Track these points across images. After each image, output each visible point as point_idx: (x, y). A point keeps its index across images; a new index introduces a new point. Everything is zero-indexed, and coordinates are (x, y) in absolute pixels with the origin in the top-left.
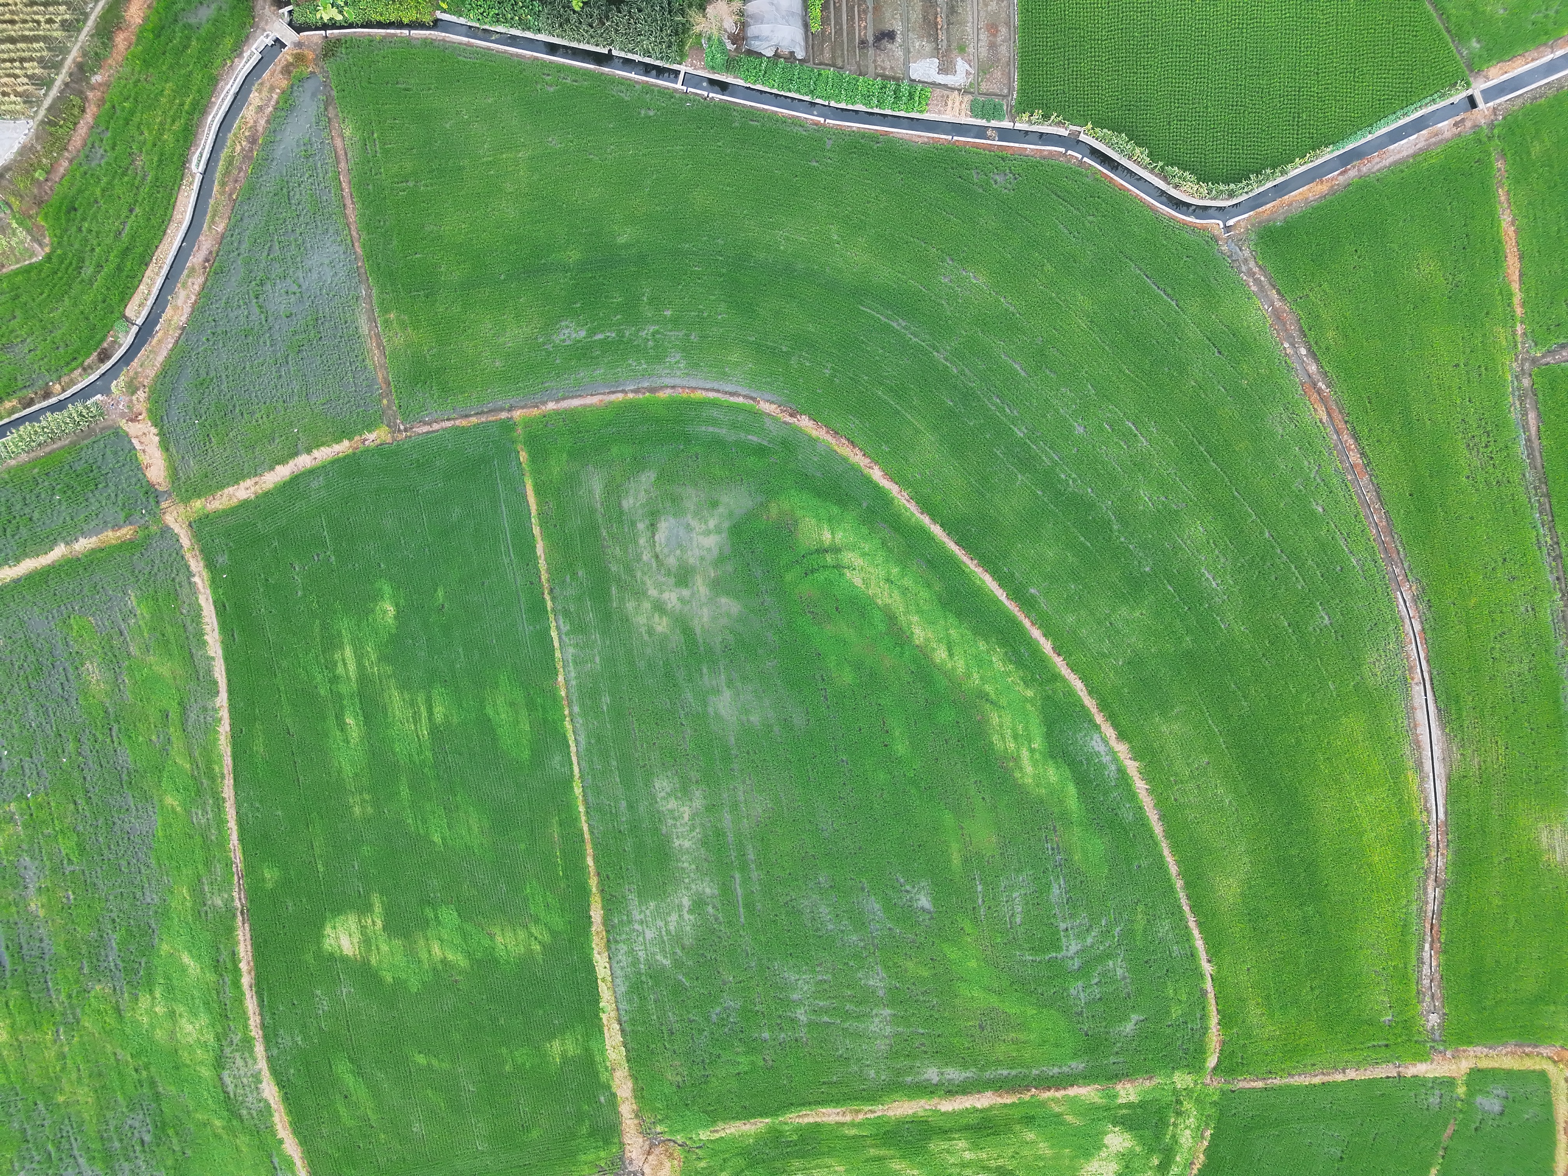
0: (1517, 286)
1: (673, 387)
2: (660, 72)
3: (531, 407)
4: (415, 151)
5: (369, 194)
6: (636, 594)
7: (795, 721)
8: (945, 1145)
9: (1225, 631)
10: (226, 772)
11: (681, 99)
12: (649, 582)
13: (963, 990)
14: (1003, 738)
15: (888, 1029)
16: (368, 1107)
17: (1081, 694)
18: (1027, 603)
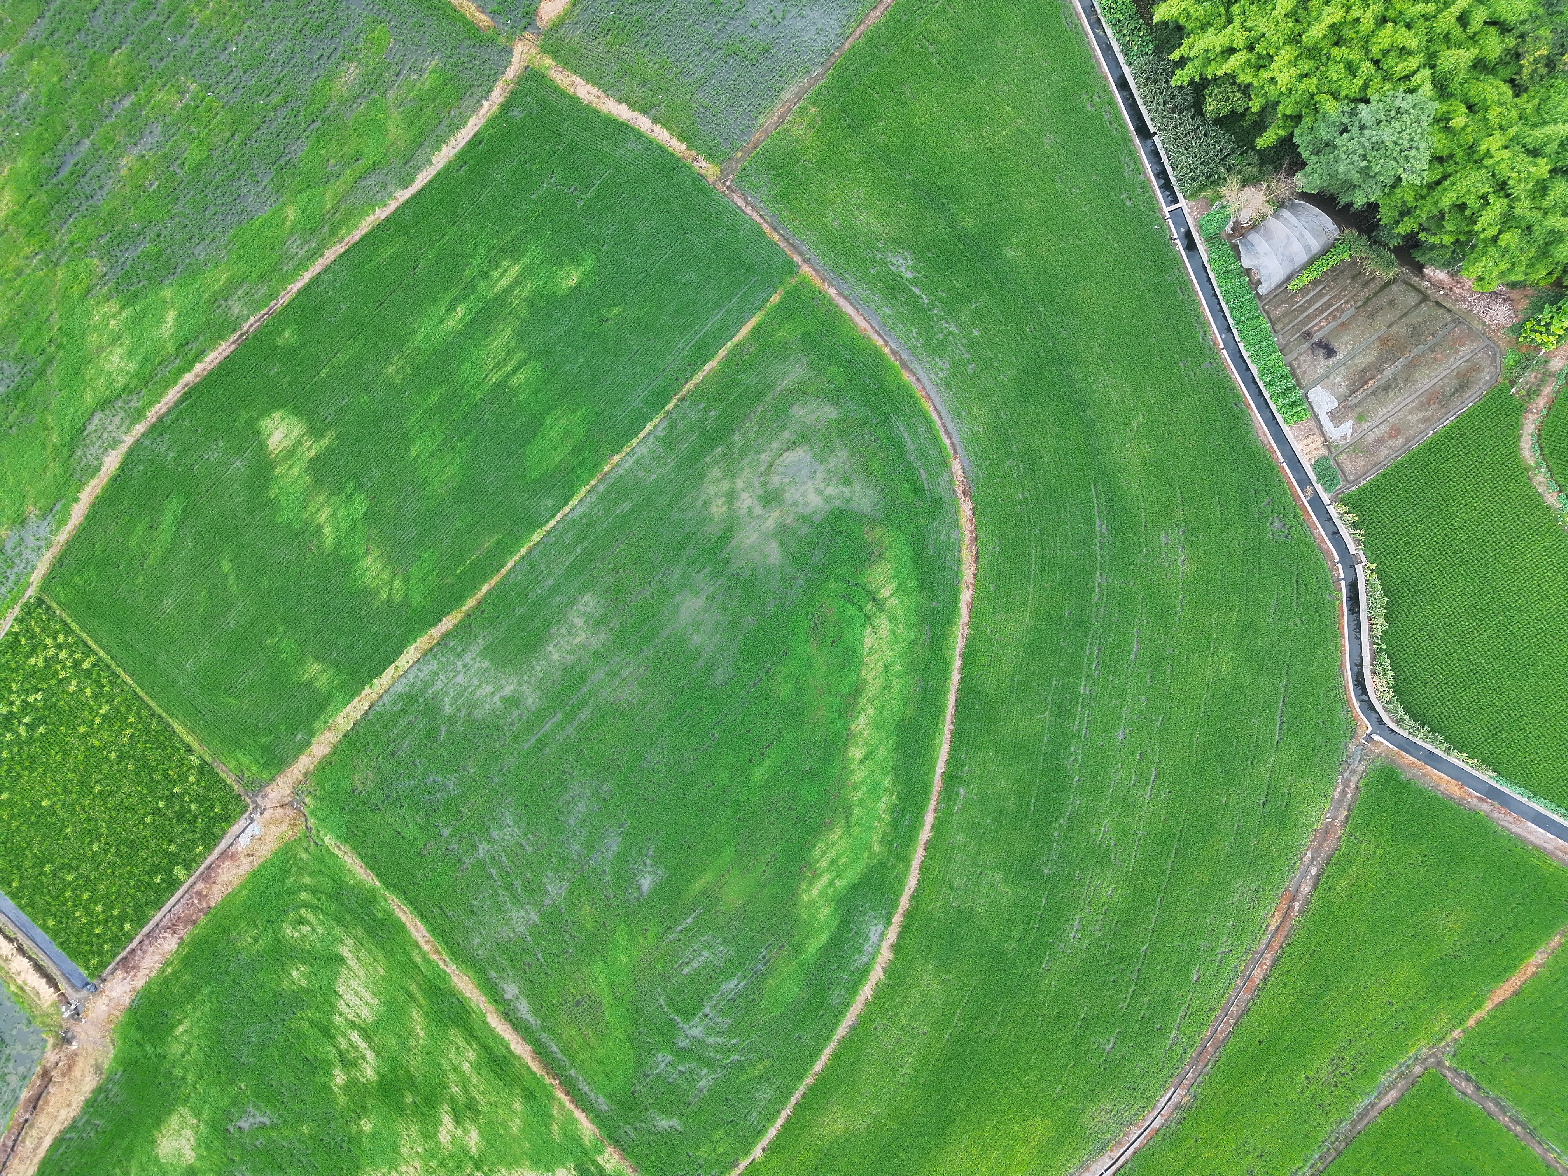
0: (1491, 1006)
1: (918, 380)
2: (1167, 186)
3: (820, 276)
4: (960, 33)
5: (899, 21)
6: (729, 470)
7: (718, 673)
8: (461, 1042)
9: (1041, 971)
10: (346, 240)
11: (1157, 219)
13: (598, 967)
14: (825, 852)
15: (521, 929)
16: (157, 550)
17: (907, 890)
18: (948, 794)
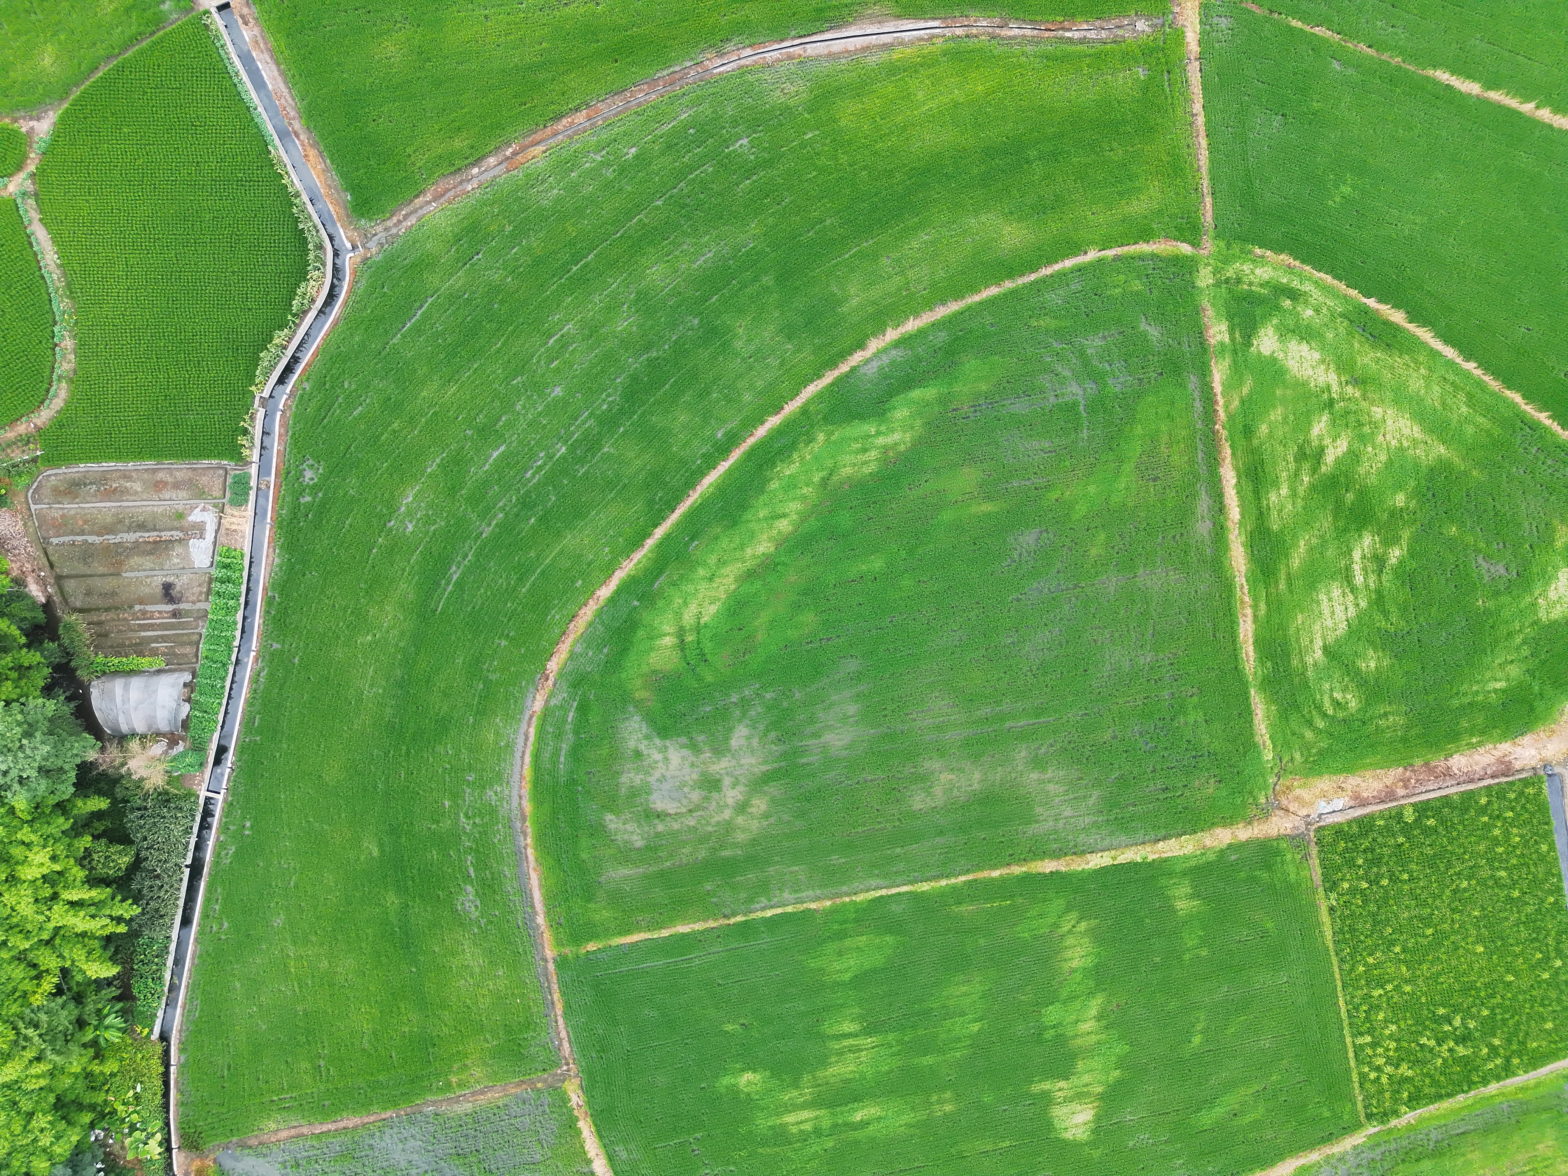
1: (520, 797)
2: (207, 813)
3: (542, 940)
4: (289, 1060)
5: (333, 1104)
6: (728, 832)
7: (852, 669)
8: (1274, 514)
9: (756, 243)
11: (233, 795)
12: (717, 818)
13: (1118, 498)
14: (865, 463)
15: (1160, 572)
16: (1245, 1092)
17: (820, 386)
18: (732, 440)
